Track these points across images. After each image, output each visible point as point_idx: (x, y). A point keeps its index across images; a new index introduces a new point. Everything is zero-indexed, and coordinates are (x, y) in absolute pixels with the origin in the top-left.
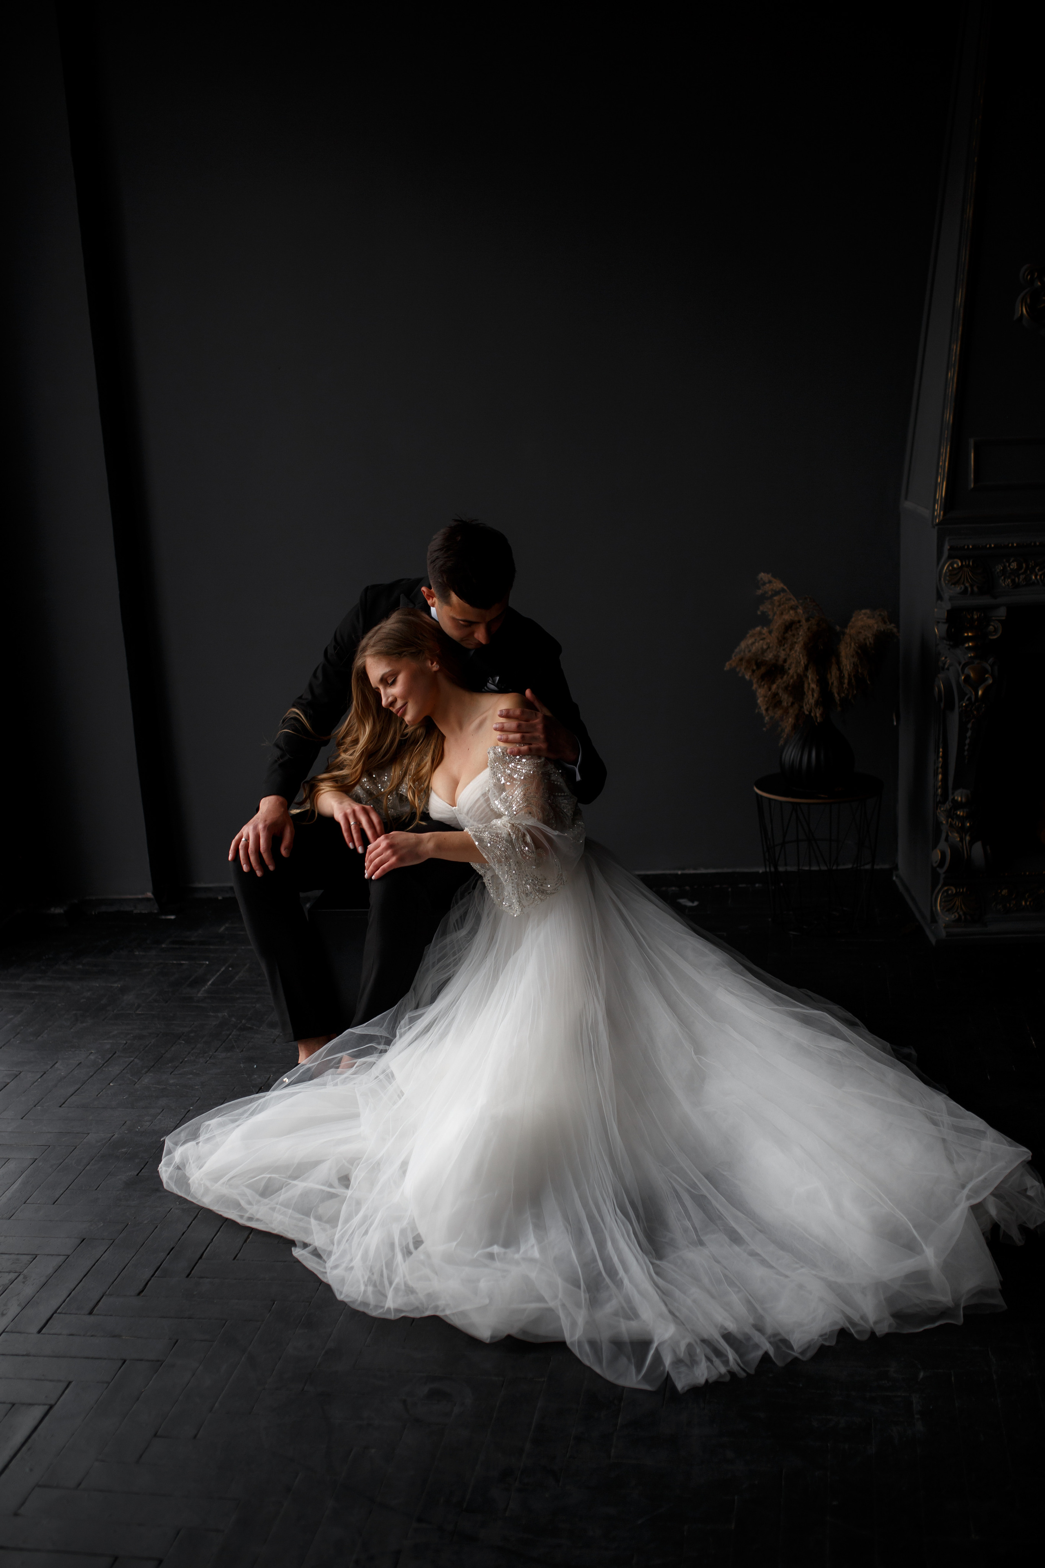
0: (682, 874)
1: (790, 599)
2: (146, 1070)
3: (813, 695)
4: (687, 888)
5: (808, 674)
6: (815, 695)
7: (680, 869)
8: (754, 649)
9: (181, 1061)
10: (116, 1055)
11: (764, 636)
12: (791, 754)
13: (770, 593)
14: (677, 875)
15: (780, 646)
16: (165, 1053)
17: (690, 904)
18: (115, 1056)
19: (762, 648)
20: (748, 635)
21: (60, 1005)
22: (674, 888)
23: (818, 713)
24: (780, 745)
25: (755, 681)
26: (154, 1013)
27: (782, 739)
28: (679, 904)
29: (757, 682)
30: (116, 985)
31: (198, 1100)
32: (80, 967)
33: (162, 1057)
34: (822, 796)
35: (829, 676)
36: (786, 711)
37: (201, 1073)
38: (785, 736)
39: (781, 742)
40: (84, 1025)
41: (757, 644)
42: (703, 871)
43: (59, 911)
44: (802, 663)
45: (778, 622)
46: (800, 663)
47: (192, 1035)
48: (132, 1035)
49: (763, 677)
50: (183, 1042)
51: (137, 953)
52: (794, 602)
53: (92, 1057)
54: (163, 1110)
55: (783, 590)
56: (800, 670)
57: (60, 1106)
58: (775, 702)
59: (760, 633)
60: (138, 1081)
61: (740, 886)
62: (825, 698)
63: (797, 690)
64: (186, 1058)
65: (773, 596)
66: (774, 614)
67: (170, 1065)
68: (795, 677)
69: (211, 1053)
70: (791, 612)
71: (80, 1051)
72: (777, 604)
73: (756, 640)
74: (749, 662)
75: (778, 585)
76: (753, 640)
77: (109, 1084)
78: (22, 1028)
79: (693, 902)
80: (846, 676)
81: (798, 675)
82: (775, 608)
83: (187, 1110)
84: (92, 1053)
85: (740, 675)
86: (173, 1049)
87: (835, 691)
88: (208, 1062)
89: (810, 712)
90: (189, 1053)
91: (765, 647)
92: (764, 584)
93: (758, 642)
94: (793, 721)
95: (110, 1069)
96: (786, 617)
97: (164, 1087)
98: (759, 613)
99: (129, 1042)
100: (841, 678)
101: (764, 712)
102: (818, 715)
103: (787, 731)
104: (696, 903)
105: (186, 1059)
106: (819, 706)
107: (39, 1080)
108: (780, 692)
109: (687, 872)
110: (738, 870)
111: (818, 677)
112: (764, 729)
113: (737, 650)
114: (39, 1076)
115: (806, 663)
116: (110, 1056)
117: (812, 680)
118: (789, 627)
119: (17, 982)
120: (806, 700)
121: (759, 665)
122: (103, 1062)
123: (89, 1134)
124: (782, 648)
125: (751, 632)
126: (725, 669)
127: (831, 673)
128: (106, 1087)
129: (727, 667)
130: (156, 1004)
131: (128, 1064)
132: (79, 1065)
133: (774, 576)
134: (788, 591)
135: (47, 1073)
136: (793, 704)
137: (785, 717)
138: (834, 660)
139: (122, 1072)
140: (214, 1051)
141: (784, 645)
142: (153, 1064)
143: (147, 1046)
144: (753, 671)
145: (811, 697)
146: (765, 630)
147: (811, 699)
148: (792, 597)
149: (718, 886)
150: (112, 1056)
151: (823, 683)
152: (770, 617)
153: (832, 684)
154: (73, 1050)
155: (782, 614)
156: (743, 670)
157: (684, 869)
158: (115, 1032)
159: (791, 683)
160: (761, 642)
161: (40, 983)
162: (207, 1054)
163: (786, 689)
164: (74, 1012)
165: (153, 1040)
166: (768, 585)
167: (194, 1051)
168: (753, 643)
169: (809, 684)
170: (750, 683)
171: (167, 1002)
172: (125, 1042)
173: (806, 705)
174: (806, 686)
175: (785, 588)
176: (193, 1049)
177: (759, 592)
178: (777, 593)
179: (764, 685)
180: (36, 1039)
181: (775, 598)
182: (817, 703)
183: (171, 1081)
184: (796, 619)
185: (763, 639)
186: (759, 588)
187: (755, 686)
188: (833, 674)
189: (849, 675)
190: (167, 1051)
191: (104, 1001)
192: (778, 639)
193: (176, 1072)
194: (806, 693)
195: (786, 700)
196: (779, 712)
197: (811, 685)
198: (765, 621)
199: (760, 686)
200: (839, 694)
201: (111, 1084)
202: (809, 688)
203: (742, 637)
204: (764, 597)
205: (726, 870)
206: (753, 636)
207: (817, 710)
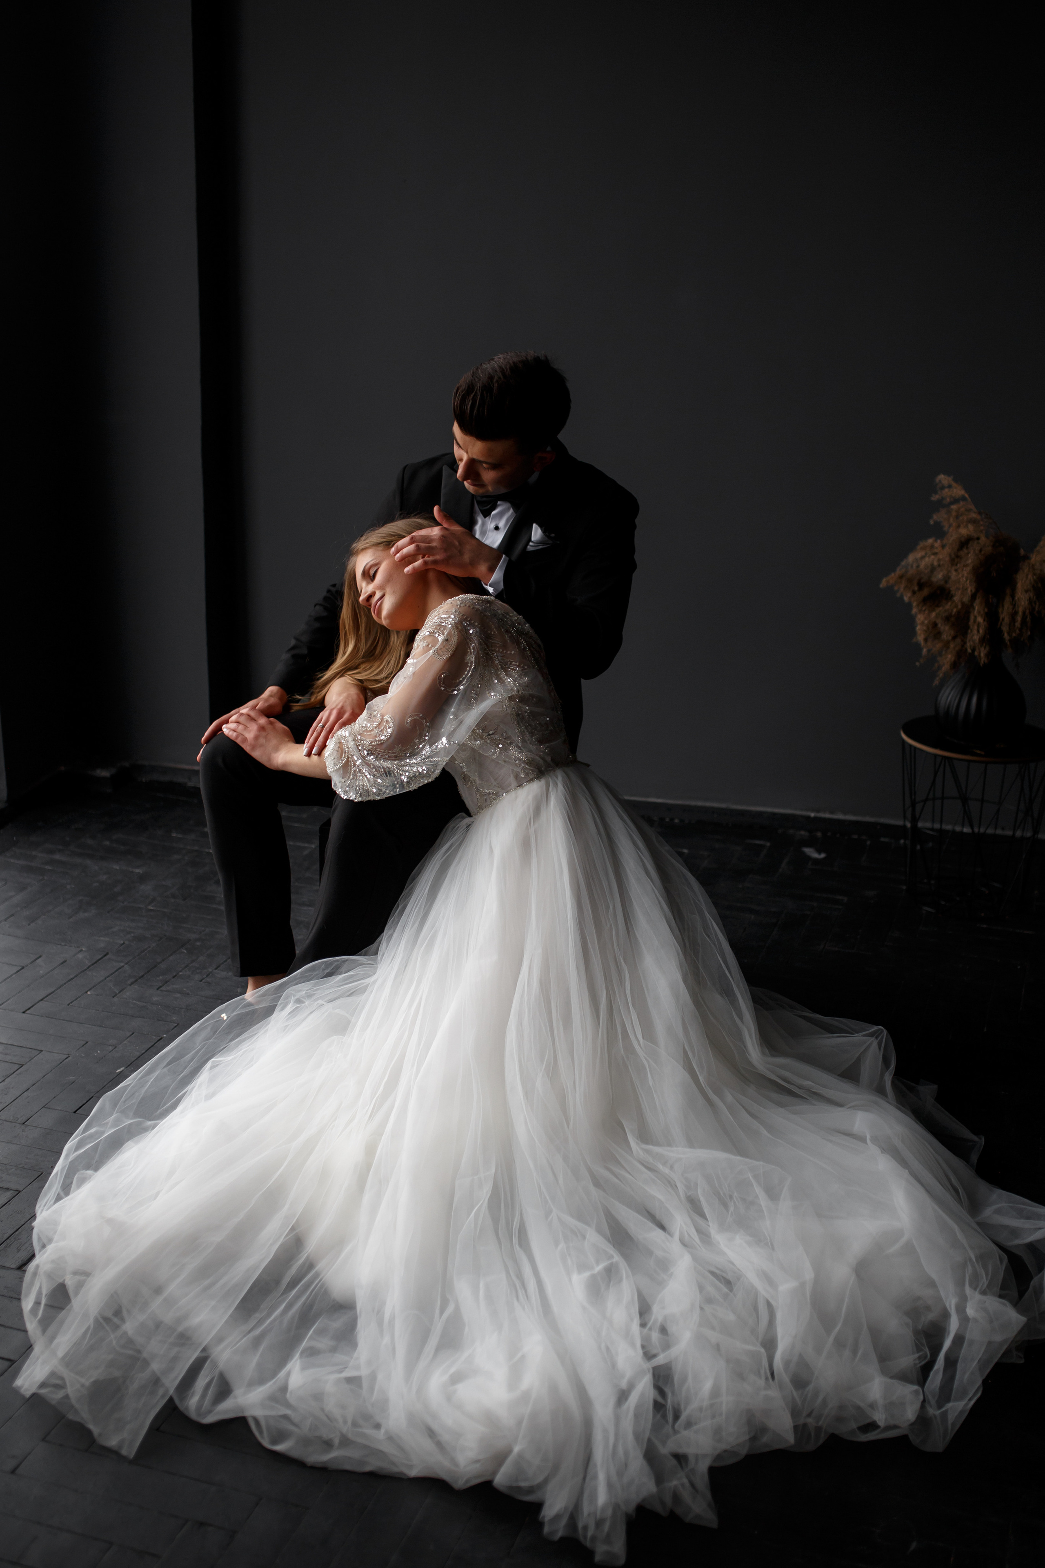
0: (815, 818)
1: (969, 510)
2: (133, 980)
3: (978, 631)
4: (819, 834)
5: (975, 605)
6: (981, 631)
7: (813, 811)
8: (923, 564)
9: (174, 974)
10: (108, 957)
11: (936, 551)
12: (948, 697)
13: (948, 500)
14: (808, 818)
15: (952, 565)
16: (161, 962)
17: (815, 855)
18: (105, 958)
19: (932, 565)
20: (918, 547)
21: (69, 887)
22: (803, 833)
23: (982, 653)
24: (934, 684)
25: (914, 604)
26: (165, 910)
27: (938, 678)
28: (804, 853)
29: (918, 605)
30: (137, 871)
31: (176, 1027)
32: (107, 843)
33: (155, 966)
34: (979, 752)
35: (1000, 610)
36: (946, 645)
37: (190, 993)
38: (941, 675)
39: (936, 682)
40: (86, 914)
41: (927, 559)
42: (840, 816)
43: (104, 773)
44: (969, 591)
45: (953, 537)
46: (966, 589)
47: (198, 944)
48: (132, 935)
49: (925, 601)
50: (185, 951)
51: (174, 835)
52: (974, 515)
53: (80, 956)
54: (133, 1033)
55: (963, 499)
56: (966, 599)
57: (24, 1012)
58: (934, 632)
59: (932, 547)
60: (120, 992)
61: (882, 839)
62: (993, 635)
63: (960, 622)
64: (181, 971)
65: (952, 503)
66: (950, 526)
67: (161, 978)
68: (960, 607)
69: (210, 970)
70: (971, 527)
71: (71, 946)
72: (954, 514)
73: (926, 554)
74: (910, 581)
75: (958, 491)
76: (922, 553)
77: (86, 992)
78: (19, 909)
79: (819, 852)
80: (1020, 613)
81: (963, 604)
82: (951, 520)
83: (159, 1038)
84: (82, 950)
85: (898, 595)
86: (171, 958)
87: (1005, 629)
88: (203, 981)
89: (973, 650)
90: (187, 966)
91: (935, 564)
92: (943, 488)
93: (929, 557)
94: (953, 659)
95: (94, 974)
96: (964, 531)
97: (145, 1004)
98: (932, 522)
99: (127, 943)
100: (1014, 615)
101: (922, 643)
102: (982, 655)
103: (944, 669)
104: (823, 856)
105: (181, 974)
106: (984, 645)
107: (14, 976)
108: (939, 621)
109: (821, 815)
110: (883, 820)
111: (986, 610)
112: (917, 664)
113: (903, 563)
114: (15, 971)
115: (973, 591)
116: (100, 957)
117: (979, 612)
118: (964, 543)
119: (34, 853)
120: (969, 636)
121: (921, 586)
122: (90, 964)
123: (42, 1051)
124: (954, 568)
125: (921, 544)
126: (881, 586)
127: (1003, 606)
128: (82, 995)
129: (883, 584)
130: (173, 900)
131: (115, 969)
132: (62, 963)
133: (956, 480)
134: (969, 500)
135: (25, 968)
136: (954, 638)
137: (944, 652)
138: (1008, 591)
139: (105, 979)
140: (215, 967)
141: (957, 565)
142: (142, 974)
143: (144, 951)
144: (914, 593)
145: (975, 632)
146: (938, 544)
147: (975, 635)
148: (972, 507)
149: (855, 837)
150: (102, 958)
151: (992, 617)
152: (945, 529)
153: (1003, 619)
154: (63, 944)
155: (959, 526)
156: (902, 589)
157: (818, 811)
158: (116, 929)
159: (953, 613)
160: (933, 557)
161: (57, 857)
162: (205, 971)
163: (947, 619)
164: (81, 898)
165: (154, 945)
166: (946, 490)
167: (193, 964)
168: (923, 558)
169: (975, 617)
170: (909, 606)
171: (184, 899)
172: (122, 942)
173: (969, 641)
174: (972, 618)
175: (967, 496)
176: (193, 961)
177: (935, 498)
178: (956, 501)
179: (925, 610)
180: (29, 925)
181: (954, 507)
182: (982, 641)
183: (155, 999)
184: (975, 535)
185: (935, 554)
186: (936, 493)
187: (914, 611)
188: (1006, 607)
189: (1024, 613)
190: (163, 960)
191: (117, 889)
192: (950, 556)
193: (163, 988)
194: (971, 627)
195: (947, 632)
196: (939, 645)
197: (978, 619)
198: (938, 532)
199: (920, 611)
200: (1009, 634)
201: (89, 993)
202: (975, 621)
203: (912, 548)
204: (940, 505)
205: (868, 819)
206: (923, 548)
207: (982, 649)
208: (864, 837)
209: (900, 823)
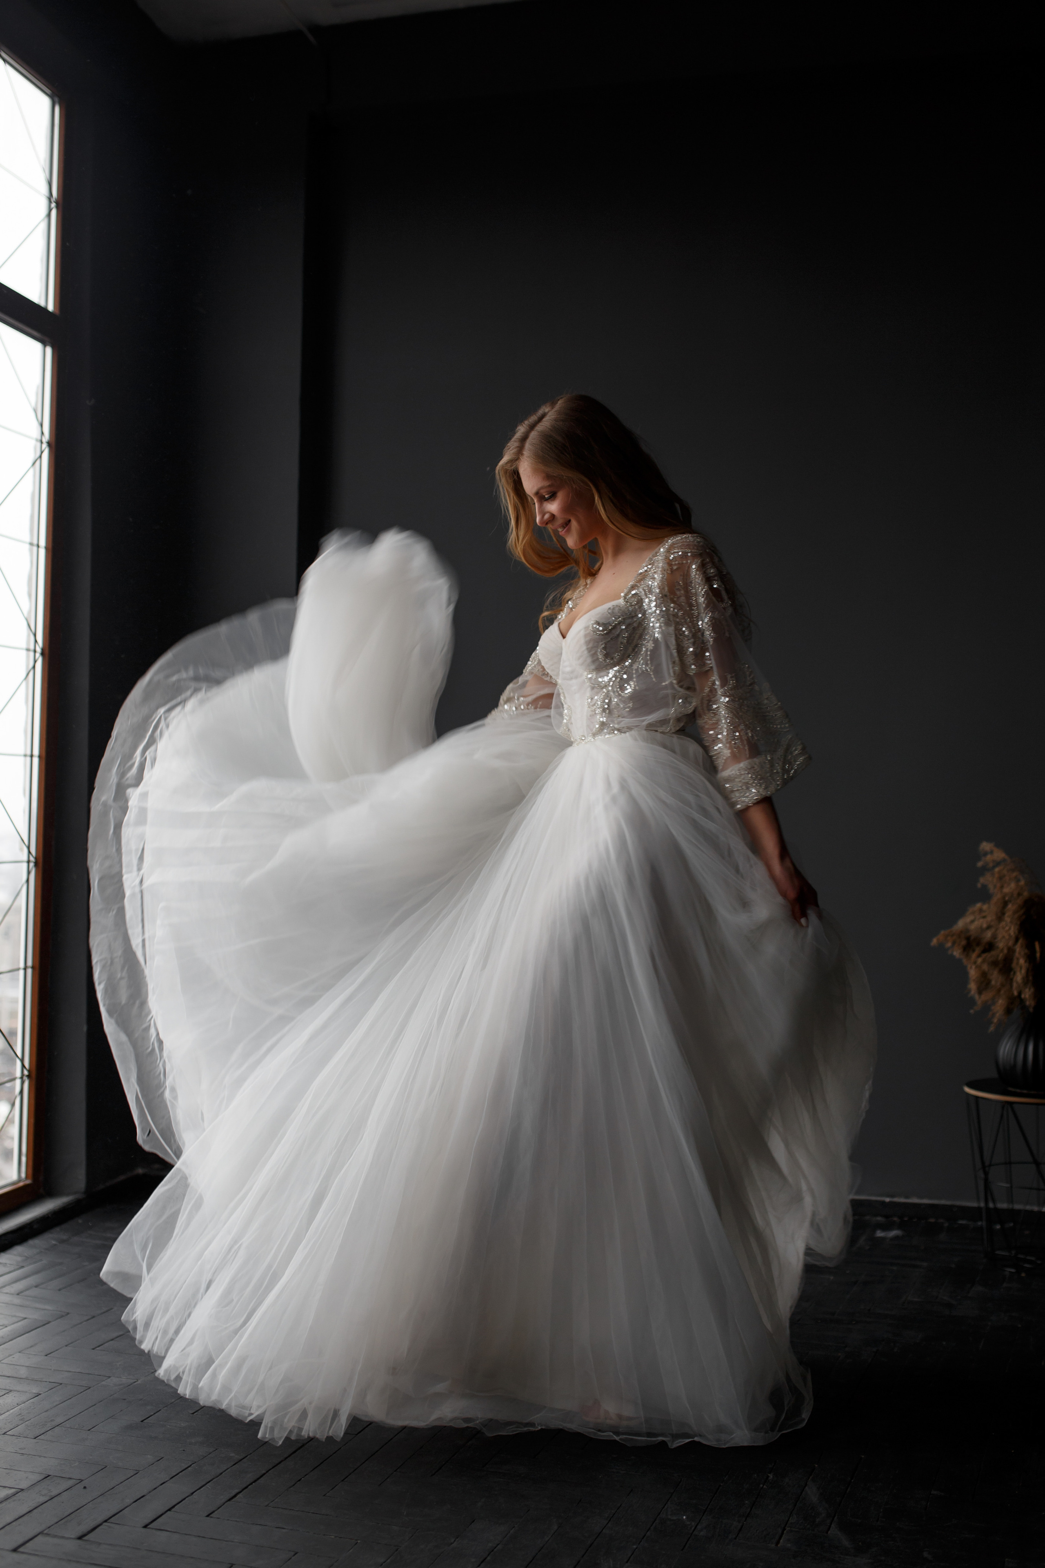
0: (890, 1202)
1: (1010, 870)
3: (1021, 972)
4: (896, 1219)
5: (1017, 948)
6: (1024, 972)
7: (888, 1196)
8: (972, 927)
11: (984, 913)
12: (1006, 1049)
13: (991, 864)
14: (883, 1203)
15: (999, 922)
17: (892, 1234)
19: (981, 927)
20: (967, 912)
22: (879, 1218)
23: (1027, 995)
24: (992, 1033)
27: (994, 1027)
36: (997, 993)
38: (996, 1024)
39: (992, 1029)
41: (976, 922)
42: (915, 1200)
45: (997, 897)
46: (1011, 936)
52: (1015, 874)
55: (1004, 860)
56: (1010, 945)
58: (984, 983)
59: (981, 910)
61: (960, 1222)
62: (1034, 975)
63: (1006, 967)
65: (994, 867)
66: (995, 887)
68: (1004, 953)
70: (1012, 885)
72: (996, 876)
73: (975, 917)
74: (958, 938)
75: (999, 855)
76: (971, 918)
79: (897, 1231)
81: (1008, 950)
82: (995, 882)
85: (950, 952)
91: (985, 926)
92: (986, 854)
93: (978, 920)
94: (1004, 1005)
96: (1006, 890)
98: (979, 885)
101: (976, 996)
103: (998, 1017)
104: (900, 1233)
106: (1028, 986)
108: (988, 968)
109: (896, 1200)
110: (958, 1203)
111: (1026, 951)
115: (1016, 936)
117: (1020, 955)
118: (1007, 901)
120: (1014, 980)
121: (973, 943)
124: (1000, 924)
125: (971, 910)
126: (932, 944)
129: (934, 942)
133: (997, 846)
134: (1009, 861)
136: (1002, 984)
137: (996, 1000)
141: (1002, 920)
144: (964, 948)
146: (985, 907)
147: (1020, 977)
148: (1012, 866)
149: (932, 1220)
152: (991, 891)
155: (1002, 887)
156: (953, 946)
157: (892, 1196)
159: (1000, 959)
160: (981, 920)
163: (996, 965)
166: (989, 856)
168: (972, 922)
169: (1018, 959)
173: (1015, 984)
174: (1015, 961)
175: (1007, 857)
177: (980, 864)
178: (997, 864)
181: (997, 870)
182: (1026, 982)
184: (1016, 892)
185: (984, 917)
186: (980, 860)
187: (967, 966)
192: (996, 915)
194: (1015, 969)
195: (996, 978)
196: (991, 994)
197: (1020, 961)
198: (984, 896)
199: (972, 966)
202: (1018, 963)
203: (962, 914)
204: (985, 869)
205: (943, 1202)
206: (973, 913)
207: (1027, 990)
208: (941, 1221)
209: (975, 1205)
